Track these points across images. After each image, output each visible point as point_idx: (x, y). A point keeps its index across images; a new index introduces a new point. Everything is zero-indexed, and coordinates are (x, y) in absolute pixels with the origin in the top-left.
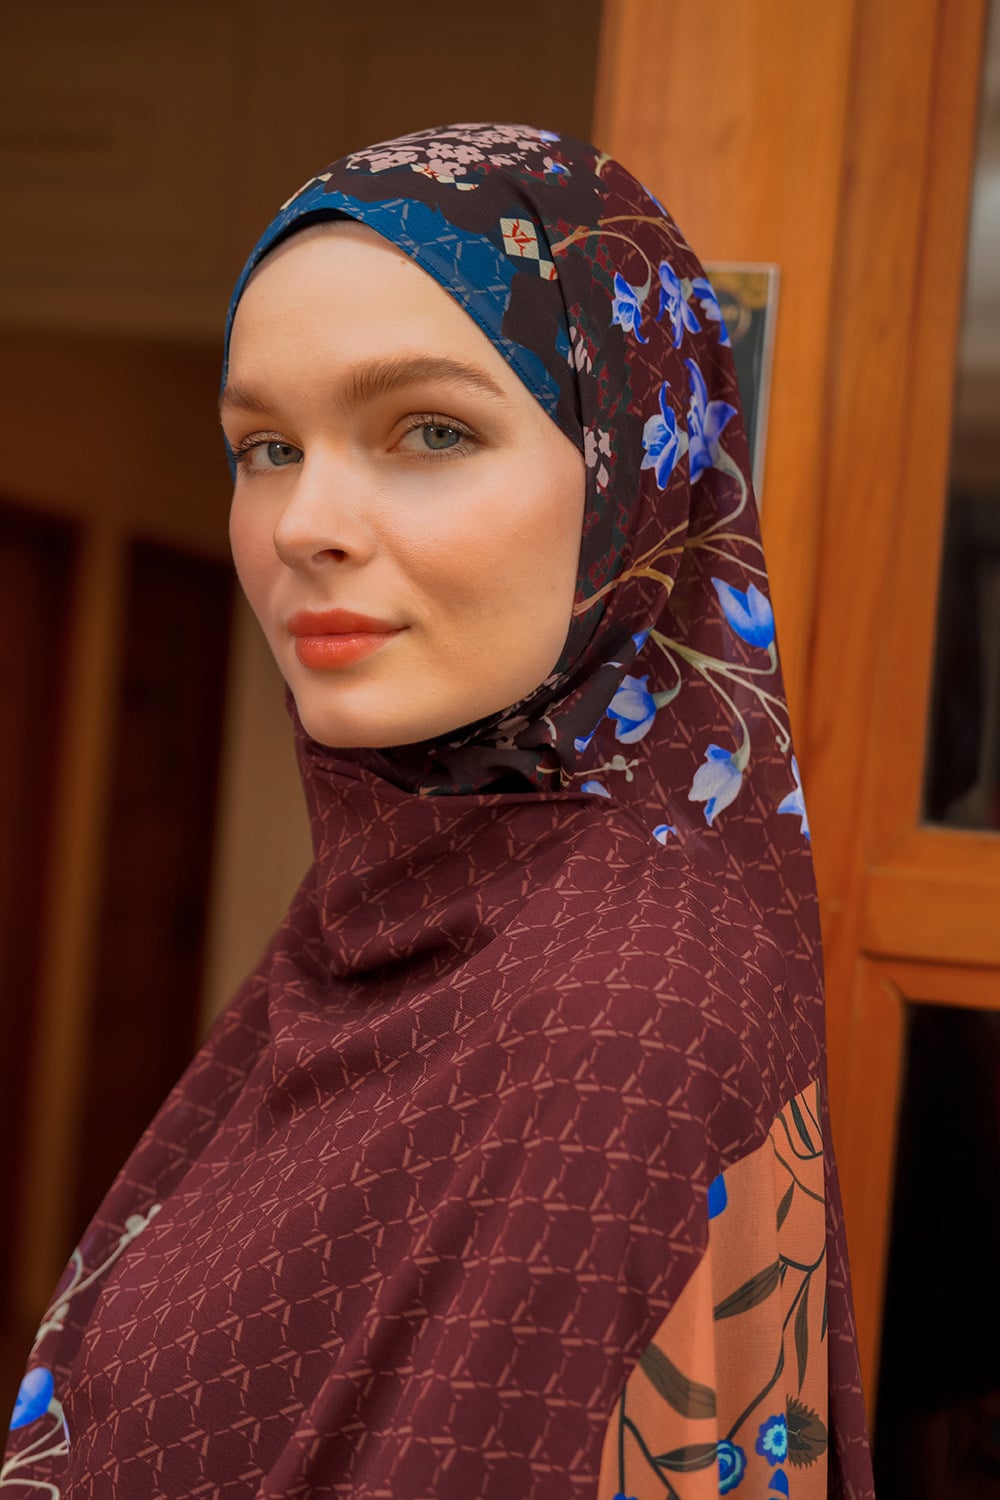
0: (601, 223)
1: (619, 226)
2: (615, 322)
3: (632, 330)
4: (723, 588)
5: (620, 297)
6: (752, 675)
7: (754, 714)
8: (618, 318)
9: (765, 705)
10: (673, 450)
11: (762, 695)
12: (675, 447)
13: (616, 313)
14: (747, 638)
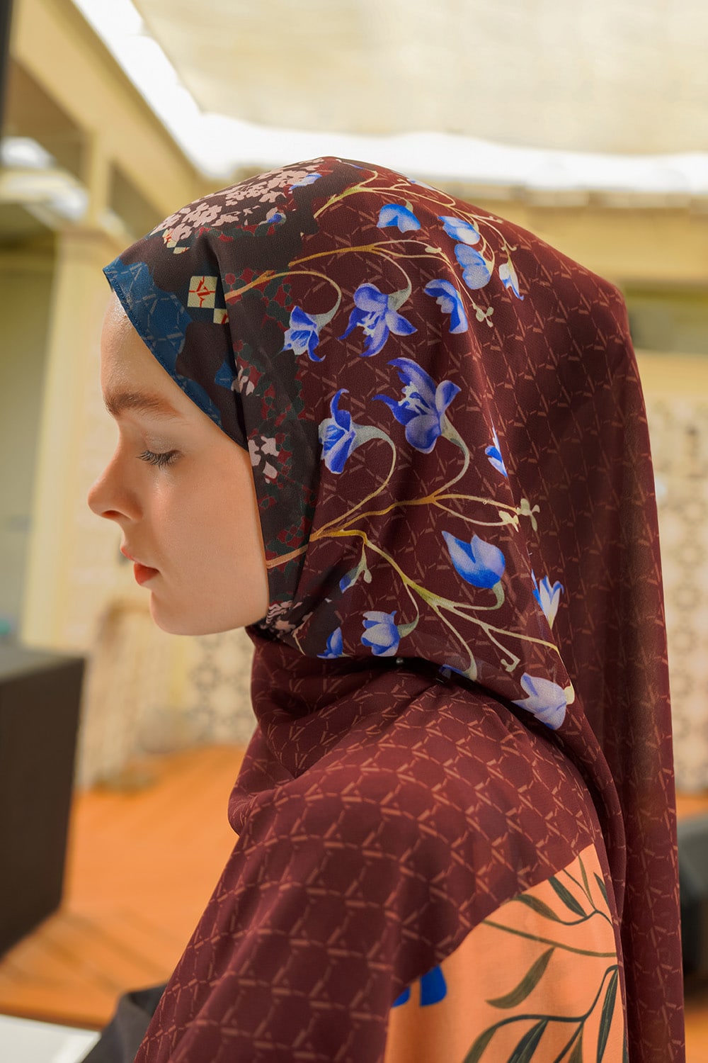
0: (292, 264)
1: (309, 265)
2: (286, 348)
3: (306, 351)
4: (450, 539)
5: (294, 326)
6: (476, 611)
7: (479, 643)
8: (290, 345)
9: (490, 635)
10: (348, 443)
11: (486, 627)
12: (350, 440)
13: (287, 341)
14: (472, 581)
